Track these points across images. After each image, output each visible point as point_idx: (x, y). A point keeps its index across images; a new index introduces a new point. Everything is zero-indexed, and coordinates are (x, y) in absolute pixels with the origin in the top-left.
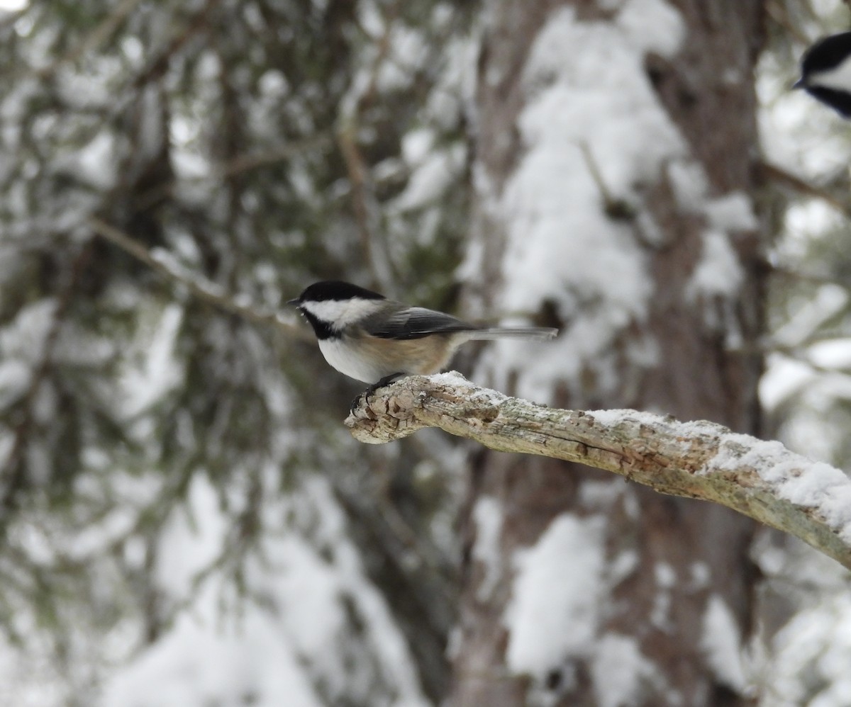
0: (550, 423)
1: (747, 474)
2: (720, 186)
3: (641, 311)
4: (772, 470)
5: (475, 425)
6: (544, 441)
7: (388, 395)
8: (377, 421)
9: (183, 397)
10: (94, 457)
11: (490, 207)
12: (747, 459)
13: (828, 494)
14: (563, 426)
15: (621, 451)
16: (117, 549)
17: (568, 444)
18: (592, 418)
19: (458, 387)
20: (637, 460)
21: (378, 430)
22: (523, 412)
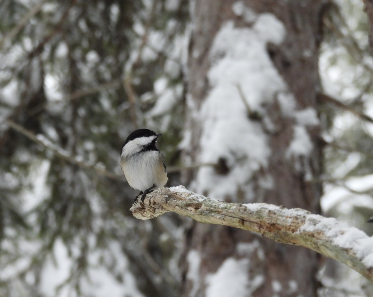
0: (226, 210)
1: (319, 233)
2: (302, 105)
3: (265, 163)
4: (331, 231)
5: (191, 210)
6: (223, 218)
7: (150, 197)
8: (145, 209)
9: (50, 203)
10: (10, 231)
11: (194, 115)
12: (319, 226)
13: (357, 243)
14: (232, 211)
15: (259, 223)
16: (22, 276)
17: (235, 219)
18: (246, 207)
19: (183, 193)
20: (267, 227)
21: (145, 213)
22: (214, 204)
